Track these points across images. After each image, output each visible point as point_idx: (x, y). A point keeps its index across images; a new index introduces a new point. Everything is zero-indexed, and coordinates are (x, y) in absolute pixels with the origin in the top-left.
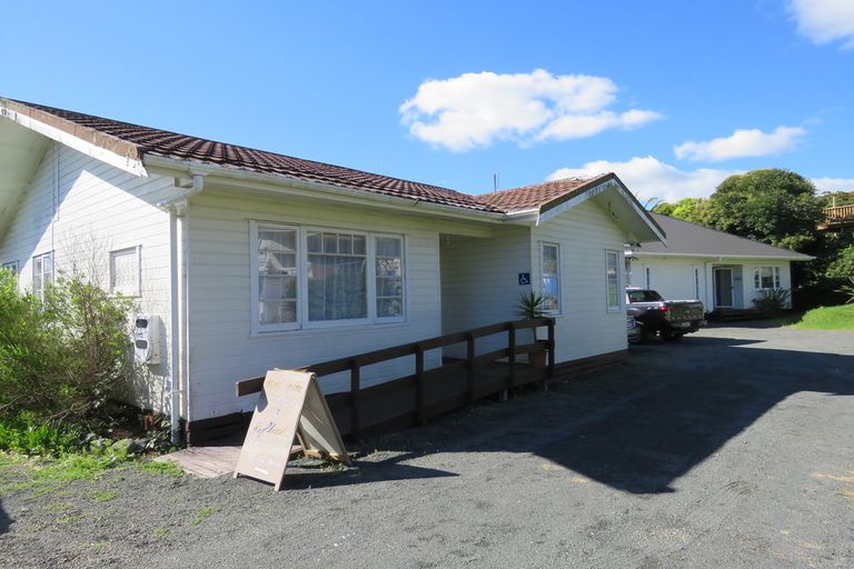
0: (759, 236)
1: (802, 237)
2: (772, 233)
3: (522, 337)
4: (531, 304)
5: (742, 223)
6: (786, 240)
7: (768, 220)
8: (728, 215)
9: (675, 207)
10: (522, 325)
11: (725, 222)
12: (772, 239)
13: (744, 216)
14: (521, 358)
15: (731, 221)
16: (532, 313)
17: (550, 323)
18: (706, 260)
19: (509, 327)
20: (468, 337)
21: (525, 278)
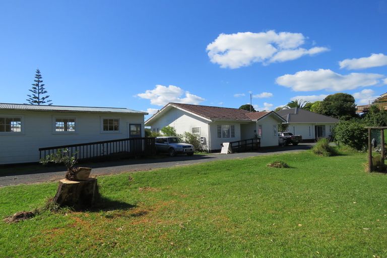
0: (335, 115)
1: (347, 116)
2: (338, 115)
3: (254, 141)
4: (256, 136)
5: (329, 111)
6: (342, 117)
7: (337, 111)
8: (325, 109)
9: (313, 104)
10: (254, 139)
11: (324, 111)
12: (338, 117)
13: (330, 109)
14: (254, 145)
15: (325, 111)
16: (256, 137)
17: (260, 139)
18: (312, 124)
19: (252, 139)
20: (246, 140)
21: (255, 131)
